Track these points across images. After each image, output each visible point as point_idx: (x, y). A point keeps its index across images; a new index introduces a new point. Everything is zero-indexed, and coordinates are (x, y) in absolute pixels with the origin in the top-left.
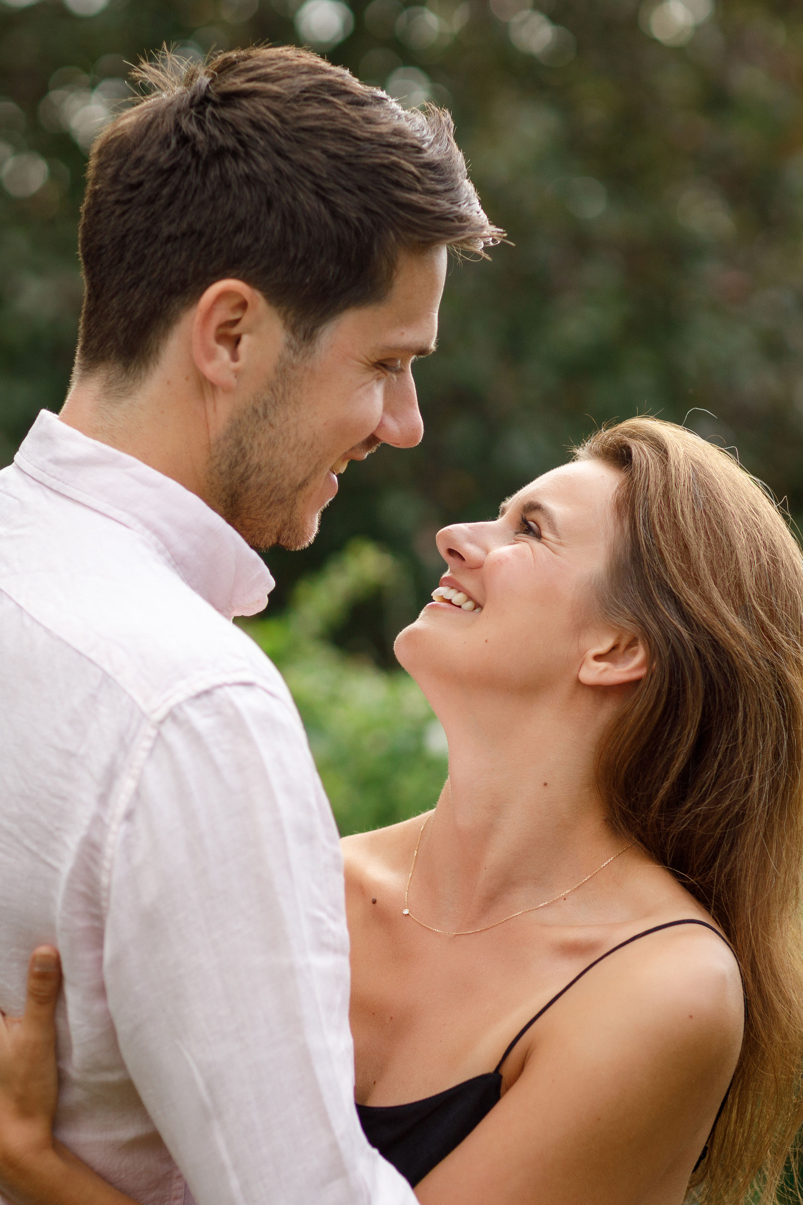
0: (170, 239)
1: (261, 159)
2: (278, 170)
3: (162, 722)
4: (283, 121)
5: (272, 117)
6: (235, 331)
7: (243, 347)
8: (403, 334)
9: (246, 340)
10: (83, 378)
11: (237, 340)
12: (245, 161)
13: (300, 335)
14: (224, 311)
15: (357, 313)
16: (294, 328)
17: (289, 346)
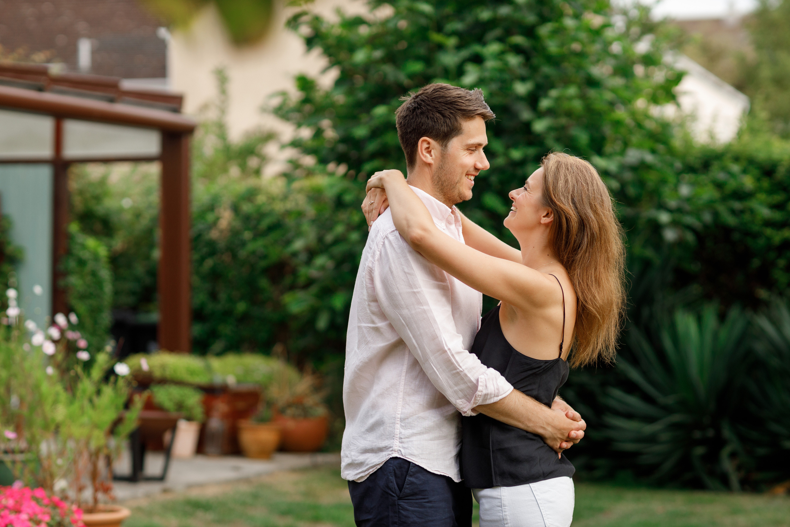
0: (410, 132)
1: (423, 107)
2: (427, 109)
3: (384, 238)
4: (428, 98)
5: (426, 98)
6: (430, 150)
7: (432, 153)
8: (471, 141)
9: (433, 151)
10: (410, 173)
11: (431, 151)
12: (420, 109)
13: (444, 146)
14: (425, 145)
15: (457, 138)
16: (442, 145)
17: (442, 150)
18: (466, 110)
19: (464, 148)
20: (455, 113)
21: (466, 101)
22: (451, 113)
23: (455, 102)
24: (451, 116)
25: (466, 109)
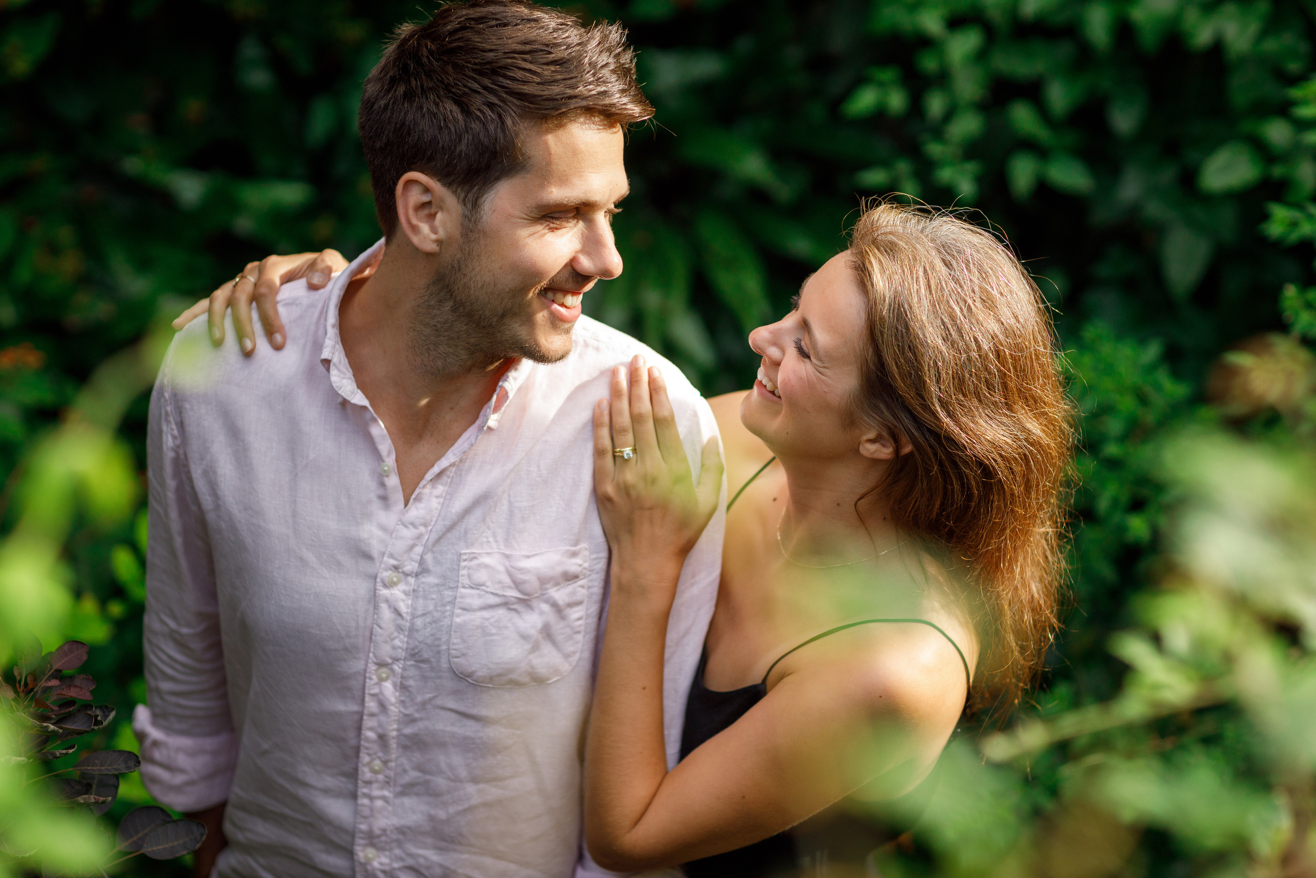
6: (433, 211)
7: (438, 221)
8: (552, 192)
11: (433, 214)
14: (415, 196)
15: (509, 181)
16: (464, 200)
17: (465, 216)
18: (535, 96)
19: (533, 215)
20: (500, 107)
21: (545, 67)
22: (491, 105)
23: (505, 67)
24: (488, 112)
25: (536, 93)
